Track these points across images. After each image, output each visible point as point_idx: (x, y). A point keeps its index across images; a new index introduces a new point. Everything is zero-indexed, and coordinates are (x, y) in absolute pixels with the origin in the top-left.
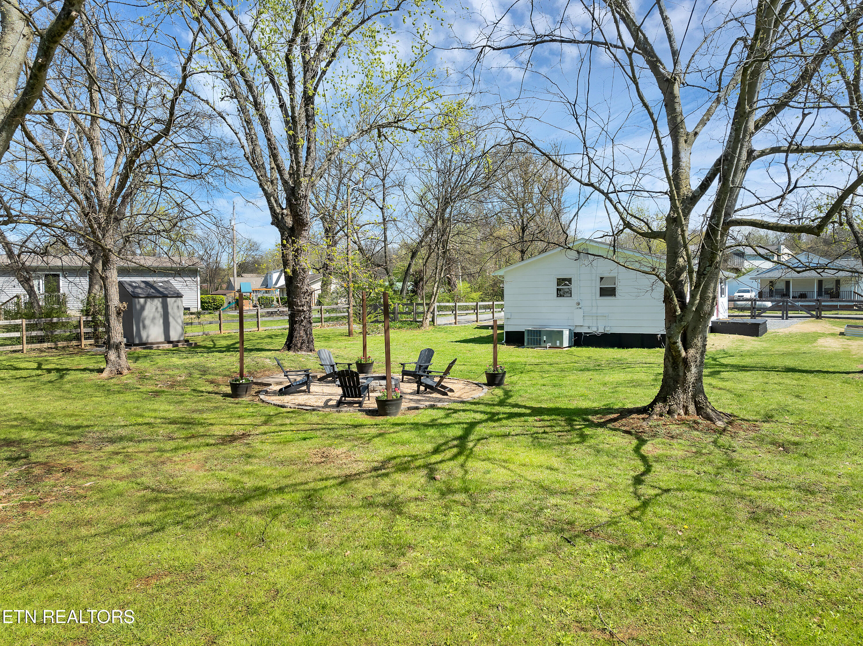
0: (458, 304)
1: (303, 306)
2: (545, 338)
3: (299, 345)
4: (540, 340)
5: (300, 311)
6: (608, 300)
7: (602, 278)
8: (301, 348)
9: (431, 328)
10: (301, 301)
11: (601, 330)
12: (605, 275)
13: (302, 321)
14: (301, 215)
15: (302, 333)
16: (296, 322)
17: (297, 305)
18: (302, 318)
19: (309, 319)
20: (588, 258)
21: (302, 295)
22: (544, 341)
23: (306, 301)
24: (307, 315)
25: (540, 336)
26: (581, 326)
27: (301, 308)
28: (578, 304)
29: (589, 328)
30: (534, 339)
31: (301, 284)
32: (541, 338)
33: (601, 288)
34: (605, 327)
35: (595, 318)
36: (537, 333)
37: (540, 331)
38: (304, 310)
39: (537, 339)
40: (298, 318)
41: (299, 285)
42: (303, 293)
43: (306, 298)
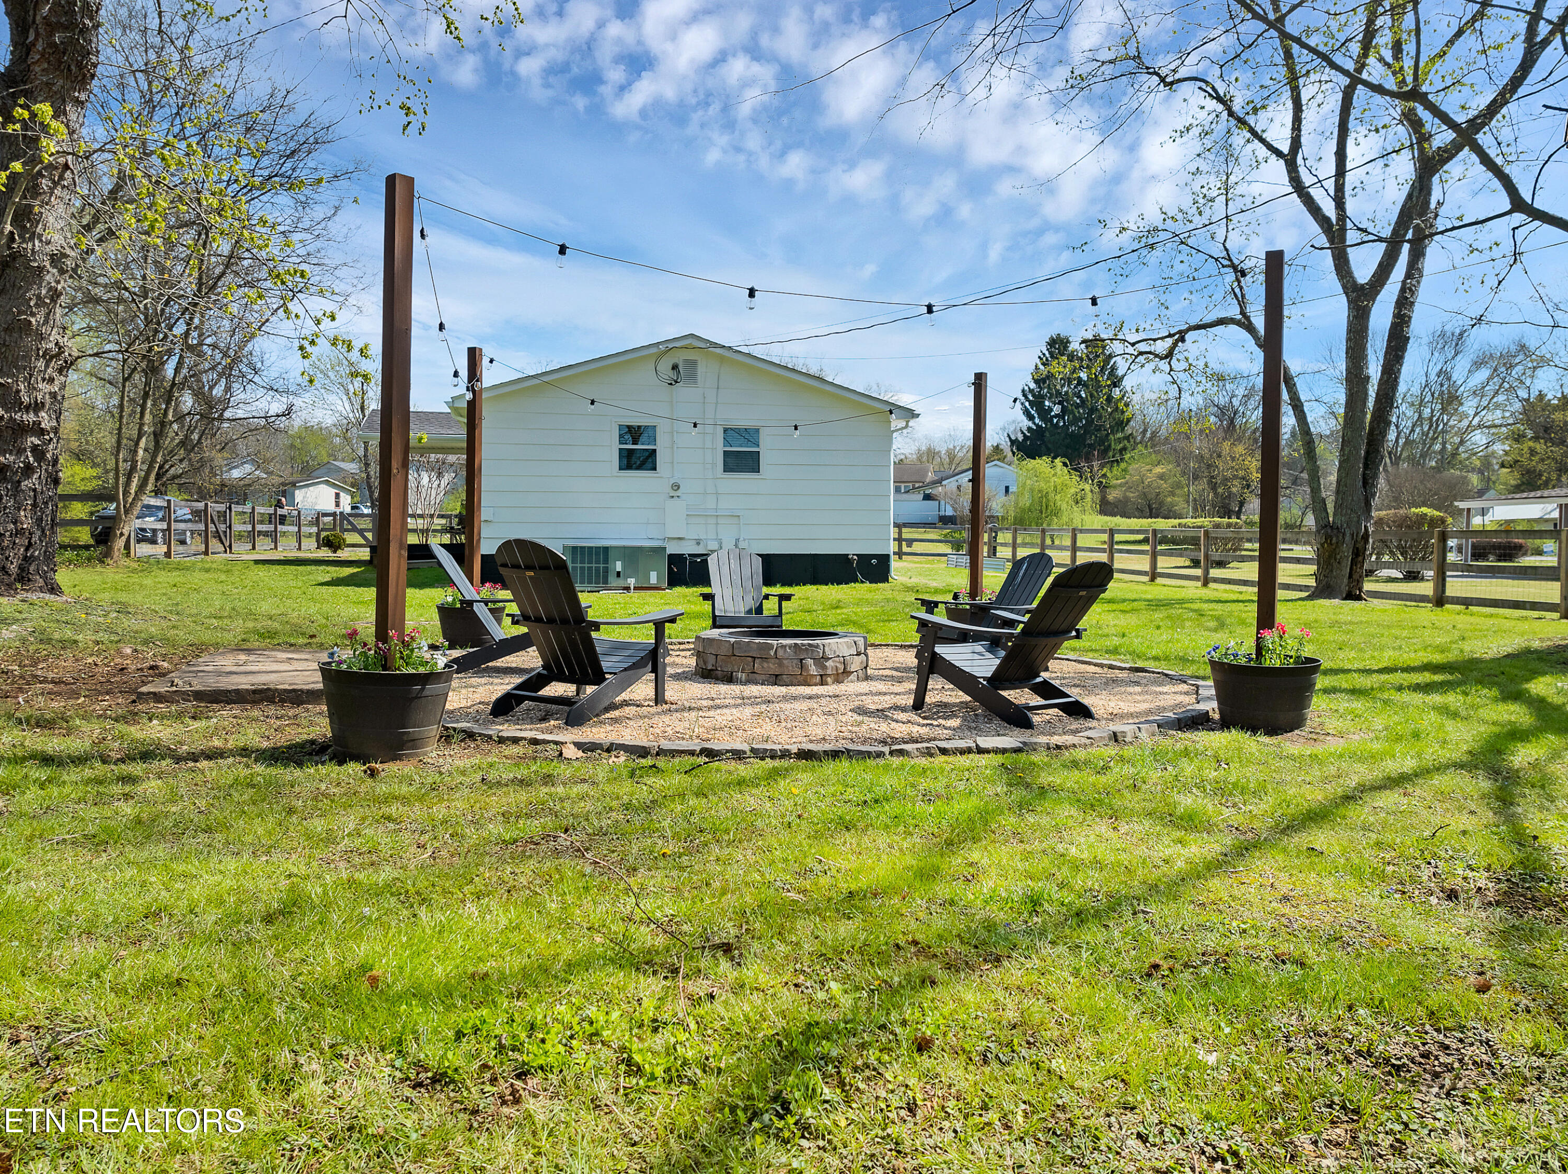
1: (37, 407)
2: (619, 566)
3: (14, 568)
4: (606, 571)
5: (22, 430)
6: (742, 481)
7: (727, 431)
8: (23, 579)
9: (132, 563)
10: (32, 388)
12: (736, 424)
13: (28, 470)
14: (84, 31)
15: (27, 520)
17: (17, 405)
18: (31, 459)
19: (53, 466)
20: (696, 382)
21: (41, 364)
22: (618, 574)
23: (50, 393)
24: (51, 447)
25: (606, 561)
26: (680, 539)
27: (30, 417)
28: (676, 487)
29: (698, 544)
30: (590, 569)
31: (40, 317)
32: (610, 566)
33: (726, 453)
34: (737, 540)
35: (713, 521)
36: (597, 554)
37: (606, 549)
38: (43, 425)
39: (597, 569)
40: (12, 458)
41: (33, 320)
42: (44, 356)
43: (51, 380)
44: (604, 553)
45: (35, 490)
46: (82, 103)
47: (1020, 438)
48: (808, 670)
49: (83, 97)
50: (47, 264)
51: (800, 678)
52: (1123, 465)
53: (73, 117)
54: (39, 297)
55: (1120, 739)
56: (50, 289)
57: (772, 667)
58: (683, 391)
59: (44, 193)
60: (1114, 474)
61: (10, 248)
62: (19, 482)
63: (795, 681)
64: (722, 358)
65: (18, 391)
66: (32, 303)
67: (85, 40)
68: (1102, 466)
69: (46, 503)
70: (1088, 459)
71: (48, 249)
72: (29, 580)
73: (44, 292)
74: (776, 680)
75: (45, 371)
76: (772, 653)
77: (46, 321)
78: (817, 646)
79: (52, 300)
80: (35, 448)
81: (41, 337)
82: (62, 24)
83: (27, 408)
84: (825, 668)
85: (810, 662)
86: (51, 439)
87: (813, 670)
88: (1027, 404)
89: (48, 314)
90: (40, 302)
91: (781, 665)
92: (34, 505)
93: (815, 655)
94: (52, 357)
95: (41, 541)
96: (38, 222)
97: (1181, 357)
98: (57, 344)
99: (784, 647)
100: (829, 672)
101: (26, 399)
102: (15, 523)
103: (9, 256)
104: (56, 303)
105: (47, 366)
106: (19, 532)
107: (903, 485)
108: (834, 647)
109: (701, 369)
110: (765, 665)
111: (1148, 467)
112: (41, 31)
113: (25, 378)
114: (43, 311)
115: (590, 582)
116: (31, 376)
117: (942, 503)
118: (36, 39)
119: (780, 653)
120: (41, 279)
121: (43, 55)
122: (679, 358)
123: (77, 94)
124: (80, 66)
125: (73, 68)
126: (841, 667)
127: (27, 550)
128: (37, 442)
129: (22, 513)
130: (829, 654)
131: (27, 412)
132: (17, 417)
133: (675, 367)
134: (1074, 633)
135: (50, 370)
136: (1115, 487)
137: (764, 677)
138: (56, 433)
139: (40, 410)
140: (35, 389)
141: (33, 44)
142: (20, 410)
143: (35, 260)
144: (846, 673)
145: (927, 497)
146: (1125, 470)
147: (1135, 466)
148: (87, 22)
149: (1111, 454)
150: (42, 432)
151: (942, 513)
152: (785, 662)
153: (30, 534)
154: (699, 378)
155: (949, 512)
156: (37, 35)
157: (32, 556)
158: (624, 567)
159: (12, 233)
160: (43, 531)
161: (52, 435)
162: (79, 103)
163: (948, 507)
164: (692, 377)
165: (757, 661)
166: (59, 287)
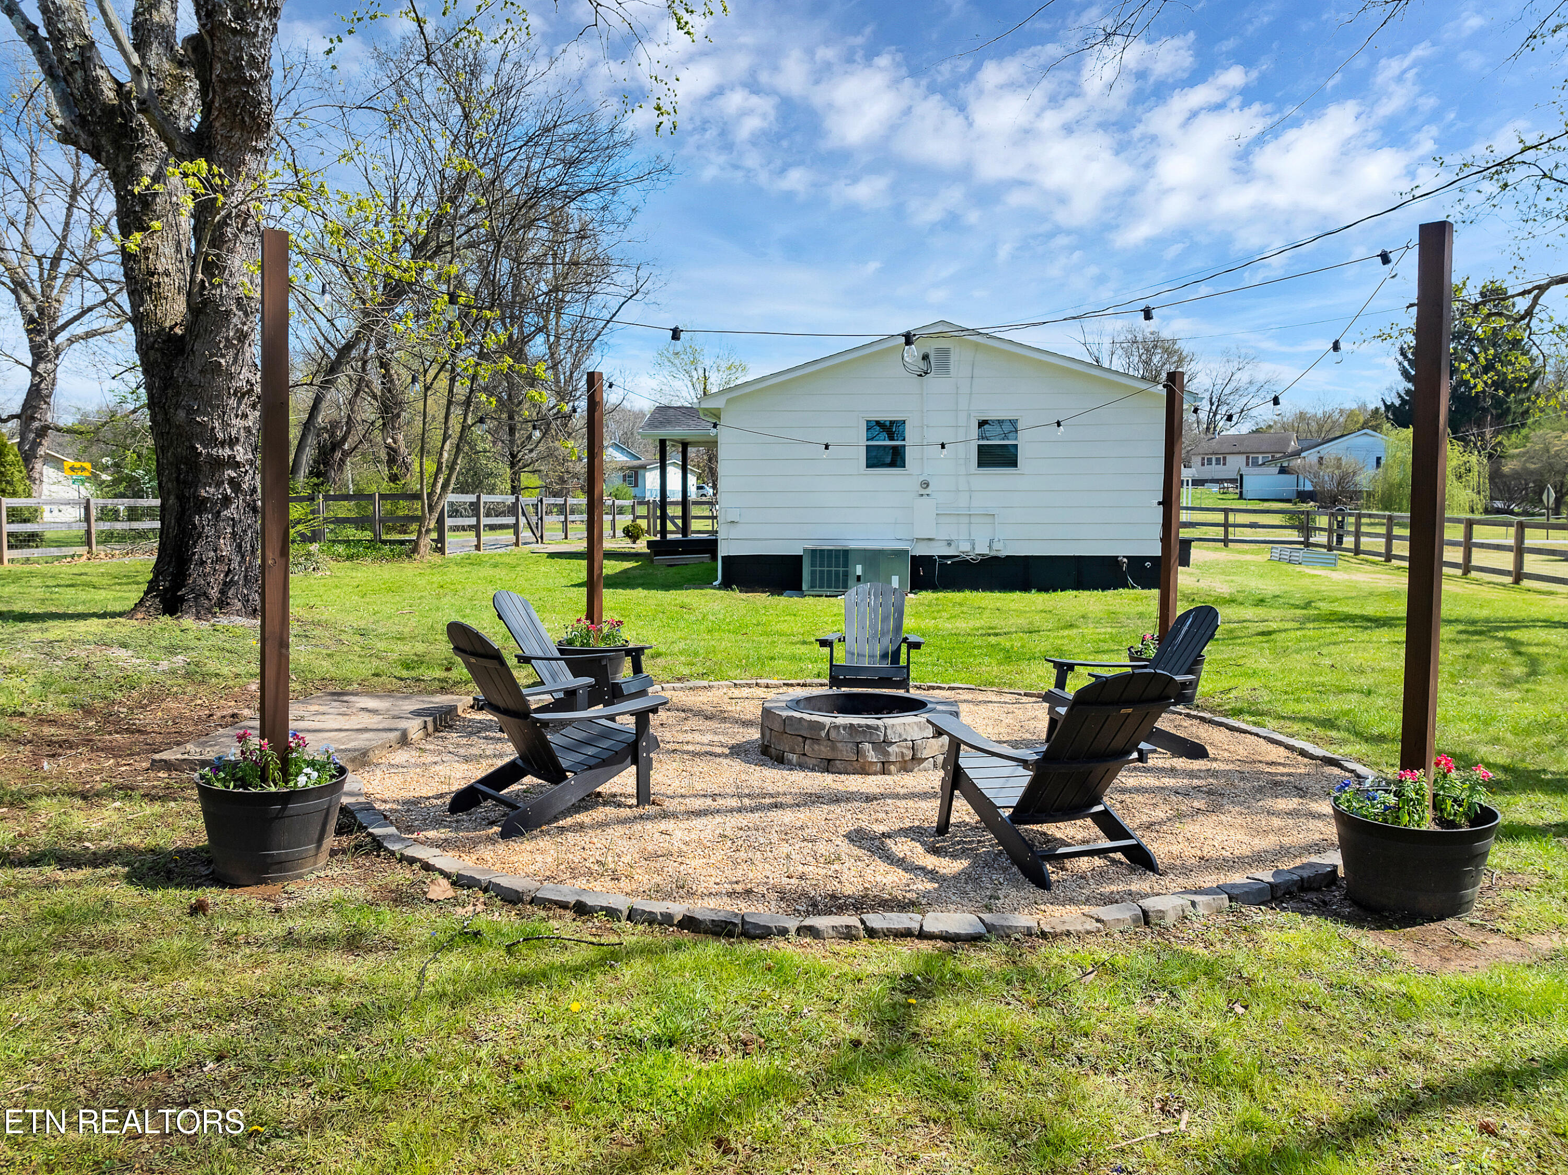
0: (484, 498)
1: (232, 442)
2: (859, 570)
3: (214, 593)
4: (846, 574)
5: (219, 464)
6: (998, 477)
7: (982, 424)
8: (223, 603)
9: (436, 558)
10: (226, 425)
11: (982, 549)
12: (992, 415)
13: (226, 501)
14: (252, 83)
15: (226, 548)
16: (201, 505)
17: (213, 441)
18: (229, 491)
19: (251, 495)
20: (948, 373)
21: (233, 402)
22: (859, 578)
23: (245, 428)
24: (247, 478)
25: (846, 565)
26: (930, 539)
27: (227, 452)
28: (926, 485)
29: (949, 544)
30: (829, 572)
31: (230, 358)
32: (850, 569)
33: (980, 447)
34: (991, 541)
35: (966, 520)
36: (837, 557)
37: (846, 553)
38: (238, 459)
39: (837, 573)
40: (212, 490)
41: (223, 361)
42: (235, 394)
43: (245, 416)
44: (843, 557)
45: (233, 519)
46: (261, 151)
47: (1397, 402)
48: (865, 757)
49: (261, 145)
50: (234, 308)
51: (857, 766)
52: (1524, 431)
53: (254, 165)
54: (227, 339)
55: (1154, 920)
56: (237, 330)
57: (824, 751)
58: (934, 382)
59: (230, 240)
60: (1512, 444)
61: (202, 295)
62: (219, 512)
63: (850, 769)
64: (977, 345)
65: (213, 428)
66: (221, 346)
67: (254, 92)
68: (1496, 433)
69: (245, 531)
70: (1480, 424)
71: (234, 293)
72: (228, 604)
73: (231, 334)
74: (828, 766)
75: (238, 407)
76: (823, 734)
77: (235, 361)
78: (877, 728)
79: (239, 340)
80: (231, 481)
81: (231, 377)
82: (233, 80)
83: (223, 444)
84: (887, 754)
85: (867, 746)
86: (247, 471)
87: (871, 755)
88: (1406, 364)
89: (237, 354)
90: (229, 344)
91: (834, 748)
92: (234, 534)
93: (874, 739)
94: (243, 395)
95: (240, 566)
96: (225, 268)
97: (1543, 316)
98: (248, 382)
99: (837, 727)
100: (893, 759)
101: (220, 436)
102: (215, 551)
103: (201, 302)
104: (243, 343)
105: (239, 403)
106: (219, 559)
107: (1260, 457)
108: (899, 730)
109: (954, 358)
110: (816, 747)
111: (1555, 433)
112: (217, 89)
113: (219, 416)
114: (232, 352)
115: (829, 586)
116: (224, 413)
117: (1301, 477)
118: (214, 97)
119: (833, 735)
120: (229, 321)
121: (220, 111)
122: (930, 346)
123: (254, 143)
124: (253, 118)
125: (247, 119)
126: (909, 754)
127: (226, 575)
128: (234, 474)
129: (222, 541)
130: (891, 736)
131: (223, 447)
132: (214, 452)
133: (925, 357)
134: (1135, 755)
135: (243, 406)
136: (1513, 457)
137: (814, 761)
138: (251, 465)
139: (234, 444)
140: (229, 425)
141: (213, 102)
142: (216, 446)
143: (223, 305)
144: (916, 760)
145: (1283, 471)
146: (1526, 437)
147: (1539, 432)
148: (255, 73)
149: (1510, 418)
150: (237, 465)
151: (1301, 488)
152: (839, 745)
153: (230, 560)
154: (952, 367)
155: (1309, 487)
156: (214, 92)
157: (231, 580)
158: (864, 571)
159: (203, 281)
160: (243, 556)
161: (247, 467)
162: (256, 150)
163: (1308, 483)
164: (944, 366)
165: (808, 742)
166: (245, 328)
